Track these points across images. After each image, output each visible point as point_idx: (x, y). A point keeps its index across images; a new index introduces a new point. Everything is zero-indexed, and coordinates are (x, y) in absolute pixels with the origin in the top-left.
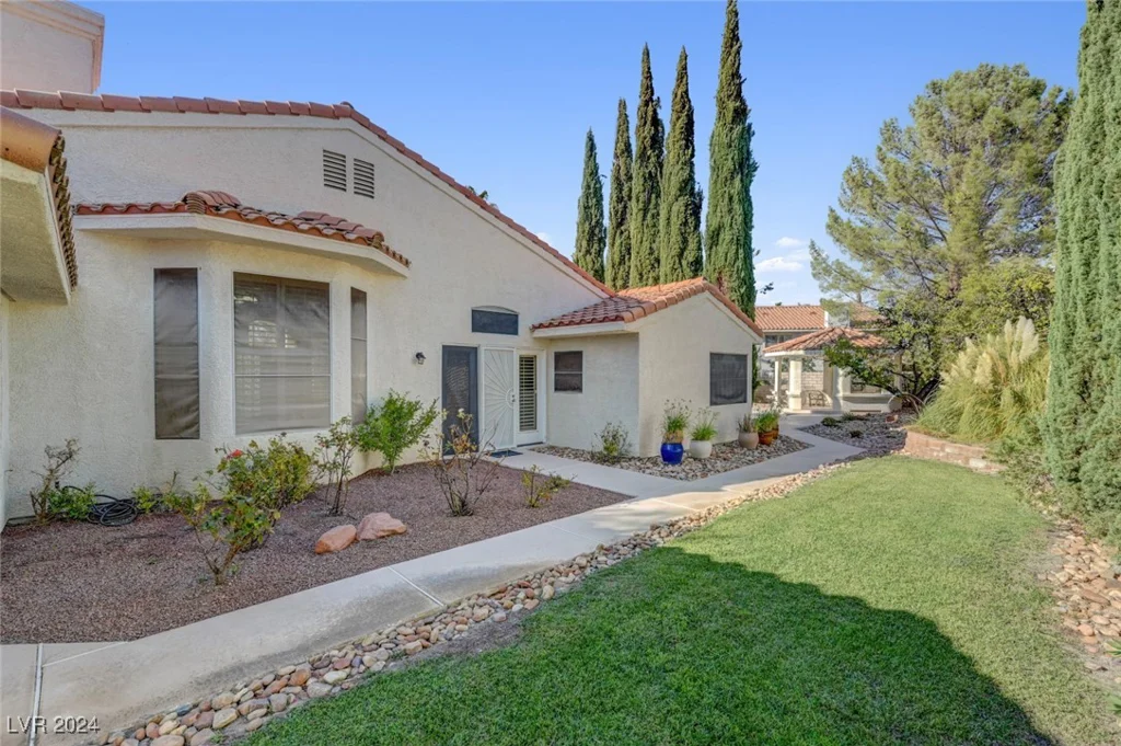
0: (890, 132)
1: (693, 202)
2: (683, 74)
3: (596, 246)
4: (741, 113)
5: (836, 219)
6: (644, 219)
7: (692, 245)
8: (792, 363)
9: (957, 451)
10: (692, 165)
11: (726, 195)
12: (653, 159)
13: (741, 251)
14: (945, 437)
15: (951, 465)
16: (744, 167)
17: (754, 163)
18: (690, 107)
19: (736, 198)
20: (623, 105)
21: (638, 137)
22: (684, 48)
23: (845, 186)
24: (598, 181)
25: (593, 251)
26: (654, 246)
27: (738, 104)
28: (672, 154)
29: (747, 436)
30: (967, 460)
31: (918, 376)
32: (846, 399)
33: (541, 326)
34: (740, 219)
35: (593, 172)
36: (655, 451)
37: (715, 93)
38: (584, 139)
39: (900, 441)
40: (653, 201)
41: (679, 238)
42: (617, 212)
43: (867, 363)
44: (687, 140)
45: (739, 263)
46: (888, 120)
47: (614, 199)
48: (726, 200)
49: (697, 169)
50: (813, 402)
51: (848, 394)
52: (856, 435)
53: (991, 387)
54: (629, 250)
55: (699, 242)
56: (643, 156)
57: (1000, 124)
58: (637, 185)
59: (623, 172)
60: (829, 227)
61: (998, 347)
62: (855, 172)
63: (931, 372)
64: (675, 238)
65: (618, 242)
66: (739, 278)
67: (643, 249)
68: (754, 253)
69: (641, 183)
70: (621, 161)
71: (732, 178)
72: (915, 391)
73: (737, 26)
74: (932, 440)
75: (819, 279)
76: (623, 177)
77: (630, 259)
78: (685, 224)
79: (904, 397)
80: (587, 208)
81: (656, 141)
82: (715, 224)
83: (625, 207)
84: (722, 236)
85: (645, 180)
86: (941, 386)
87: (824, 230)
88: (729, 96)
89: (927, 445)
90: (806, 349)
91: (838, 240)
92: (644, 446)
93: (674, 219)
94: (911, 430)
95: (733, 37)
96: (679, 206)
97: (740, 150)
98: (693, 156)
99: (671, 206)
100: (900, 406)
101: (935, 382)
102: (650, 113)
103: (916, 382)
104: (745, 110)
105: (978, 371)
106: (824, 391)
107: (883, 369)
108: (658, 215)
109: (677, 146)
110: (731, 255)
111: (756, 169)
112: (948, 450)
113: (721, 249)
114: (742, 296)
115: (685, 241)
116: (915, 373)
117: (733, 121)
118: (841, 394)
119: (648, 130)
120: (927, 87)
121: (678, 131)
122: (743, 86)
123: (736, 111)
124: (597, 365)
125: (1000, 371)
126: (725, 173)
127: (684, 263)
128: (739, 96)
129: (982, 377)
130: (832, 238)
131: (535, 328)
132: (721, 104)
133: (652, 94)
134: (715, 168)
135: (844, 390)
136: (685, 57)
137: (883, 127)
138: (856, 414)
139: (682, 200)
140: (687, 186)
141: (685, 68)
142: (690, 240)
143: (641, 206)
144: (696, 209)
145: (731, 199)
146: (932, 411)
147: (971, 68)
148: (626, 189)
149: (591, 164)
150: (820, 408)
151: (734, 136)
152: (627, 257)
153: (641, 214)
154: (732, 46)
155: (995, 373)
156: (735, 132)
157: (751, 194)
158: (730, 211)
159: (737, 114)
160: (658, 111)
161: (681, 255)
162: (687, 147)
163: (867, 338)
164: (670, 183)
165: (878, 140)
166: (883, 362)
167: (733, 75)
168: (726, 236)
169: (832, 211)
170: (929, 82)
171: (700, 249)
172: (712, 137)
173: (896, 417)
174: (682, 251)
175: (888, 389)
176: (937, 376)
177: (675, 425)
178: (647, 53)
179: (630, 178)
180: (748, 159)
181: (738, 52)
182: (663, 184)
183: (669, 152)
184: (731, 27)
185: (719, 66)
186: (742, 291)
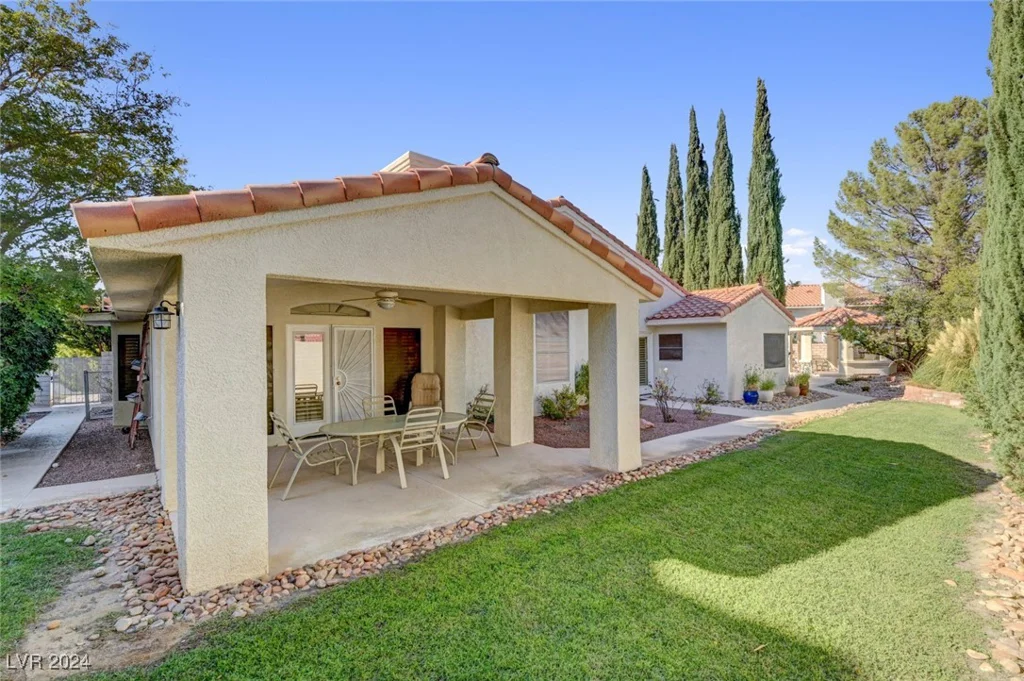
0: (880, 149)
1: (735, 224)
2: (723, 132)
3: (653, 252)
4: (771, 163)
5: (837, 221)
6: (695, 234)
7: (735, 255)
8: (803, 337)
9: (941, 396)
10: (733, 197)
11: (763, 221)
12: (701, 192)
13: (775, 260)
14: (934, 388)
15: (938, 405)
16: (776, 200)
17: (782, 197)
18: (730, 155)
19: (770, 223)
20: (674, 149)
21: (689, 176)
22: (722, 110)
23: (842, 194)
24: (653, 205)
25: (651, 256)
26: (703, 254)
27: (769, 156)
28: (717, 189)
29: (791, 388)
30: (948, 401)
31: (911, 347)
32: (850, 365)
33: (654, 318)
34: (774, 238)
35: (648, 199)
36: (738, 396)
37: (751, 149)
38: (641, 173)
39: (901, 392)
40: (702, 222)
41: (726, 250)
42: (671, 228)
43: (872, 338)
44: (728, 179)
45: (774, 269)
46: (878, 141)
47: (670, 219)
48: (763, 224)
49: (736, 199)
50: (820, 368)
51: (852, 361)
52: (865, 389)
53: (965, 354)
54: (682, 257)
55: (740, 252)
56: (693, 190)
57: (971, 151)
58: (687, 210)
59: (675, 199)
60: (829, 227)
61: (970, 327)
62: (851, 183)
63: (922, 344)
64: (722, 250)
65: (672, 251)
66: (774, 279)
67: (695, 257)
68: (784, 261)
69: (693, 209)
70: (674, 191)
71: (767, 209)
72: (908, 359)
73: (766, 101)
74: (923, 390)
75: (820, 267)
76: (676, 203)
77: (683, 262)
78: (729, 239)
79: (899, 363)
80: (645, 224)
81: (703, 178)
82: (755, 240)
83: (677, 225)
84: (760, 249)
85: (696, 206)
86: (929, 354)
87: (826, 230)
88: (763, 151)
89: (920, 393)
90: (815, 326)
91: (838, 238)
92: (730, 394)
93: (720, 236)
94: (909, 384)
95: (764, 109)
96: (724, 227)
97: (773, 189)
98: (733, 190)
99: (717, 226)
100: (895, 371)
101: (924, 351)
102: (698, 157)
103: (909, 352)
104: (774, 160)
105: (955, 344)
106: (829, 359)
107: (884, 342)
108: (706, 231)
109: (721, 183)
110: (768, 263)
111: (784, 201)
112: (935, 395)
113: (761, 259)
114: (777, 292)
115: (729, 251)
116: (909, 344)
117: (767, 169)
118: (845, 361)
119: (697, 170)
120: (910, 115)
121: (721, 174)
122: (772, 143)
123: (768, 161)
124: (691, 342)
125: (971, 343)
126: (762, 205)
127: (729, 267)
128: (770, 151)
129: (958, 347)
130: (833, 237)
131: (648, 319)
132: (757, 156)
133: (699, 142)
134: (754, 201)
135: (848, 357)
136: (722, 118)
137: (873, 145)
138: (860, 377)
139: (726, 223)
140: (730, 211)
141: (724, 127)
142: (733, 251)
143: (693, 225)
144: (736, 228)
145: (767, 224)
146: (921, 372)
147: (947, 99)
148: (678, 212)
149: (648, 191)
150: (826, 373)
151: (768, 179)
152: (680, 262)
153: (693, 231)
154: (763, 115)
155: (967, 346)
156: (768, 176)
157: (780, 218)
158: (766, 232)
159: (768, 164)
160: (703, 155)
161: (726, 262)
162: (729, 184)
163: (866, 316)
164: (716, 210)
165: (870, 157)
166: (884, 337)
167: (765, 136)
168: (764, 249)
169: (832, 214)
170: (911, 113)
171: (740, 257)
172: (751, 179)
173: (893, 378)
174: (728, 258)
175: (888, 356)
176: (925, 347)
177: (751, 380)
178: (693, 114)
179: (681, 203)
180: (778, 194)
181: (768, 119)
182: (710, 209)
183: (714, 187)
184: (762, 102)
185: (753, 128)
186: (777, 288)
